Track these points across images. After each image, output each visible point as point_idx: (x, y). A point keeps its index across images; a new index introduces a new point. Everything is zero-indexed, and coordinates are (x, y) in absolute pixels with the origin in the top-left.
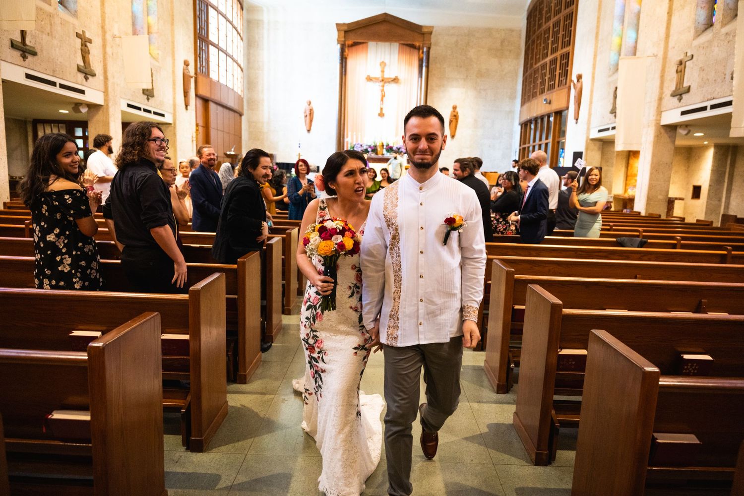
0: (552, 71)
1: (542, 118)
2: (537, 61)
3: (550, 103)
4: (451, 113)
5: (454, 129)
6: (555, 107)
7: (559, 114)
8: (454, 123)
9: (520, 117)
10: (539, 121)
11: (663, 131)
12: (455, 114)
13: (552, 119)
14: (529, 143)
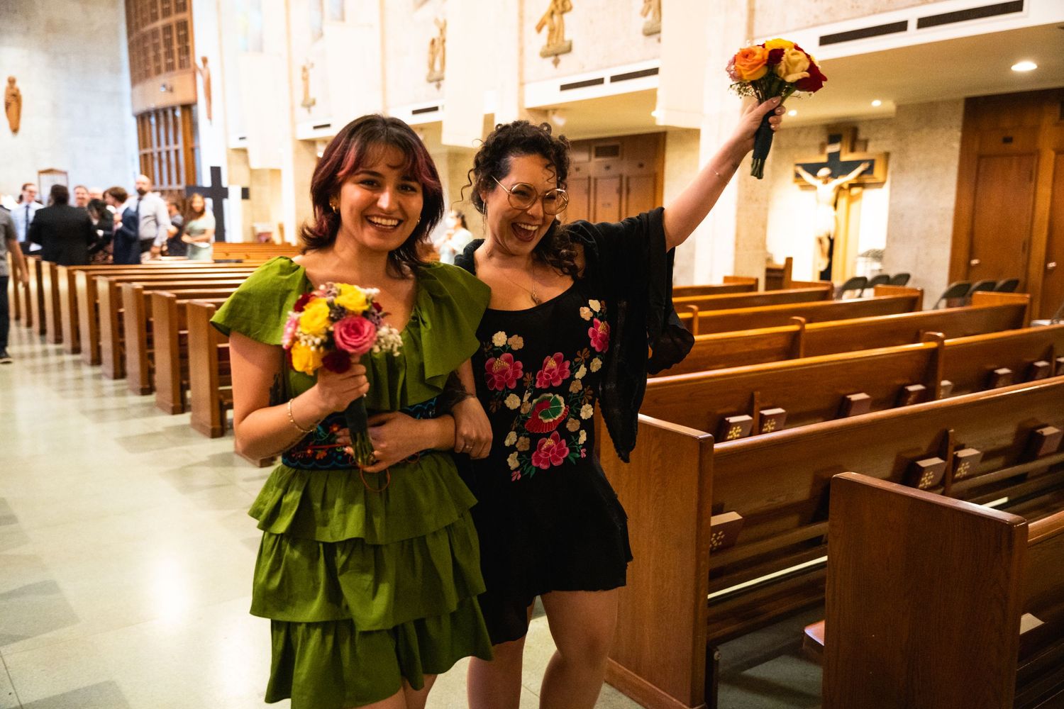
0: (168, 43)
1: (165, 111)
2: (145, 22)
3: (171, 90)
4: (7, 90)
5: (15, 118)
6: (180, 97)
7: (188, 108)
8: (14, 105)
9: (133, 105)
10: (161, 114)
11: (301, 146)
12: (15, 92)
13: (178, 113)
14: (151, 146)
